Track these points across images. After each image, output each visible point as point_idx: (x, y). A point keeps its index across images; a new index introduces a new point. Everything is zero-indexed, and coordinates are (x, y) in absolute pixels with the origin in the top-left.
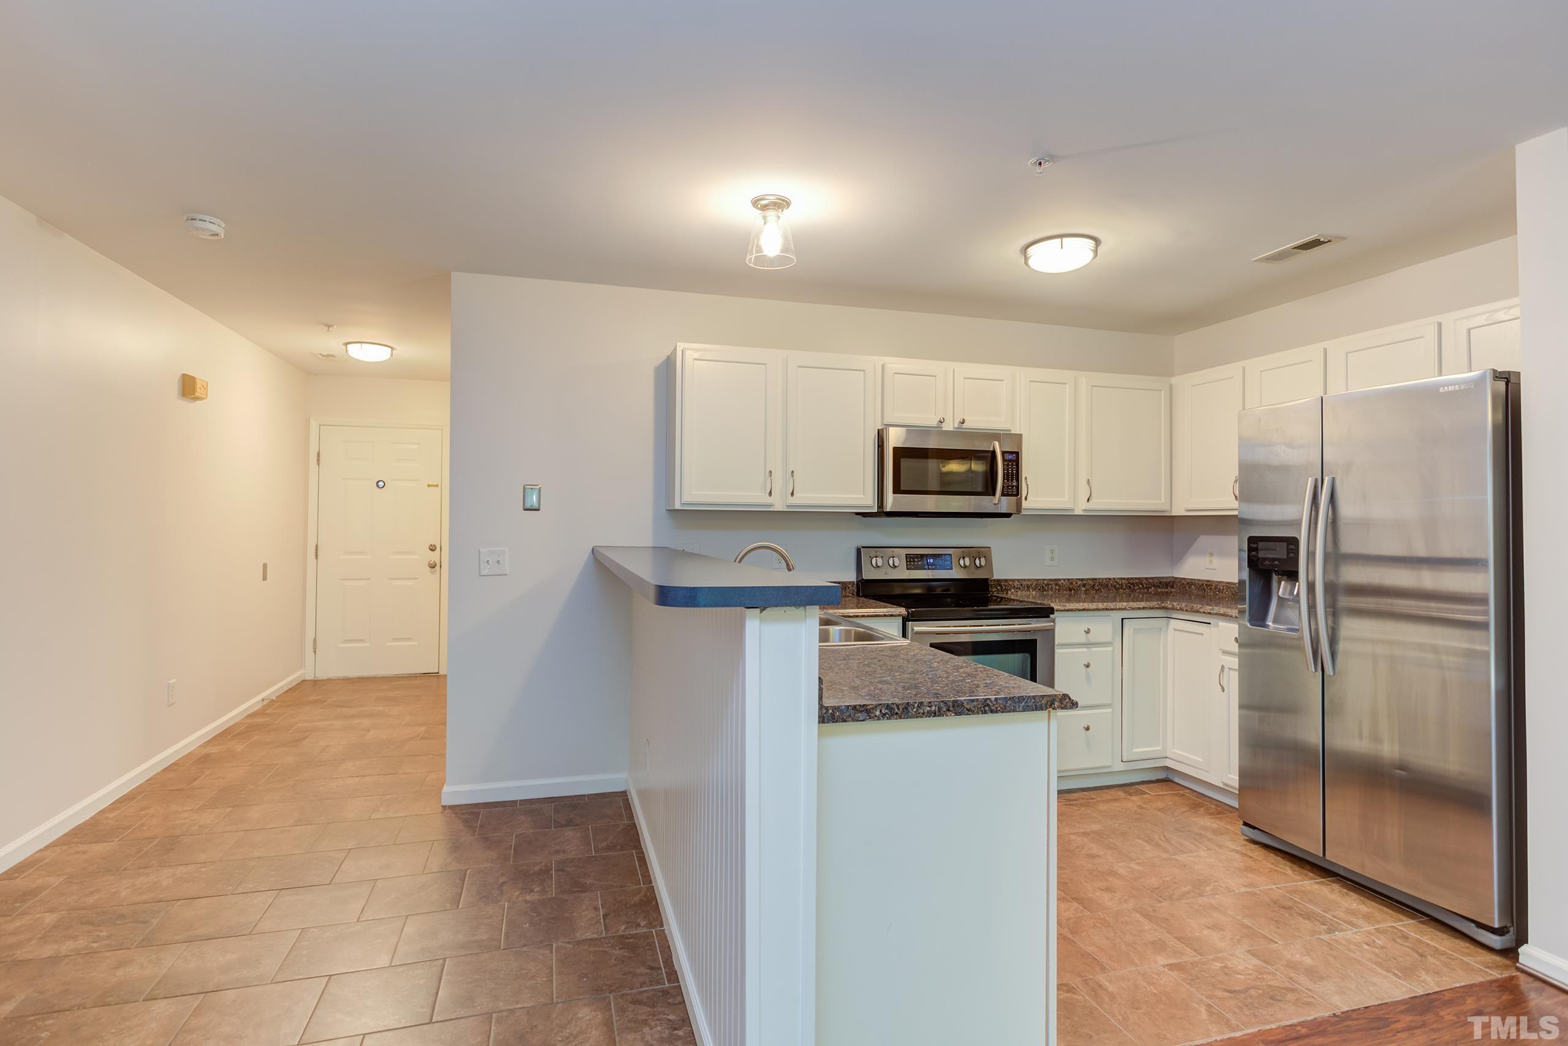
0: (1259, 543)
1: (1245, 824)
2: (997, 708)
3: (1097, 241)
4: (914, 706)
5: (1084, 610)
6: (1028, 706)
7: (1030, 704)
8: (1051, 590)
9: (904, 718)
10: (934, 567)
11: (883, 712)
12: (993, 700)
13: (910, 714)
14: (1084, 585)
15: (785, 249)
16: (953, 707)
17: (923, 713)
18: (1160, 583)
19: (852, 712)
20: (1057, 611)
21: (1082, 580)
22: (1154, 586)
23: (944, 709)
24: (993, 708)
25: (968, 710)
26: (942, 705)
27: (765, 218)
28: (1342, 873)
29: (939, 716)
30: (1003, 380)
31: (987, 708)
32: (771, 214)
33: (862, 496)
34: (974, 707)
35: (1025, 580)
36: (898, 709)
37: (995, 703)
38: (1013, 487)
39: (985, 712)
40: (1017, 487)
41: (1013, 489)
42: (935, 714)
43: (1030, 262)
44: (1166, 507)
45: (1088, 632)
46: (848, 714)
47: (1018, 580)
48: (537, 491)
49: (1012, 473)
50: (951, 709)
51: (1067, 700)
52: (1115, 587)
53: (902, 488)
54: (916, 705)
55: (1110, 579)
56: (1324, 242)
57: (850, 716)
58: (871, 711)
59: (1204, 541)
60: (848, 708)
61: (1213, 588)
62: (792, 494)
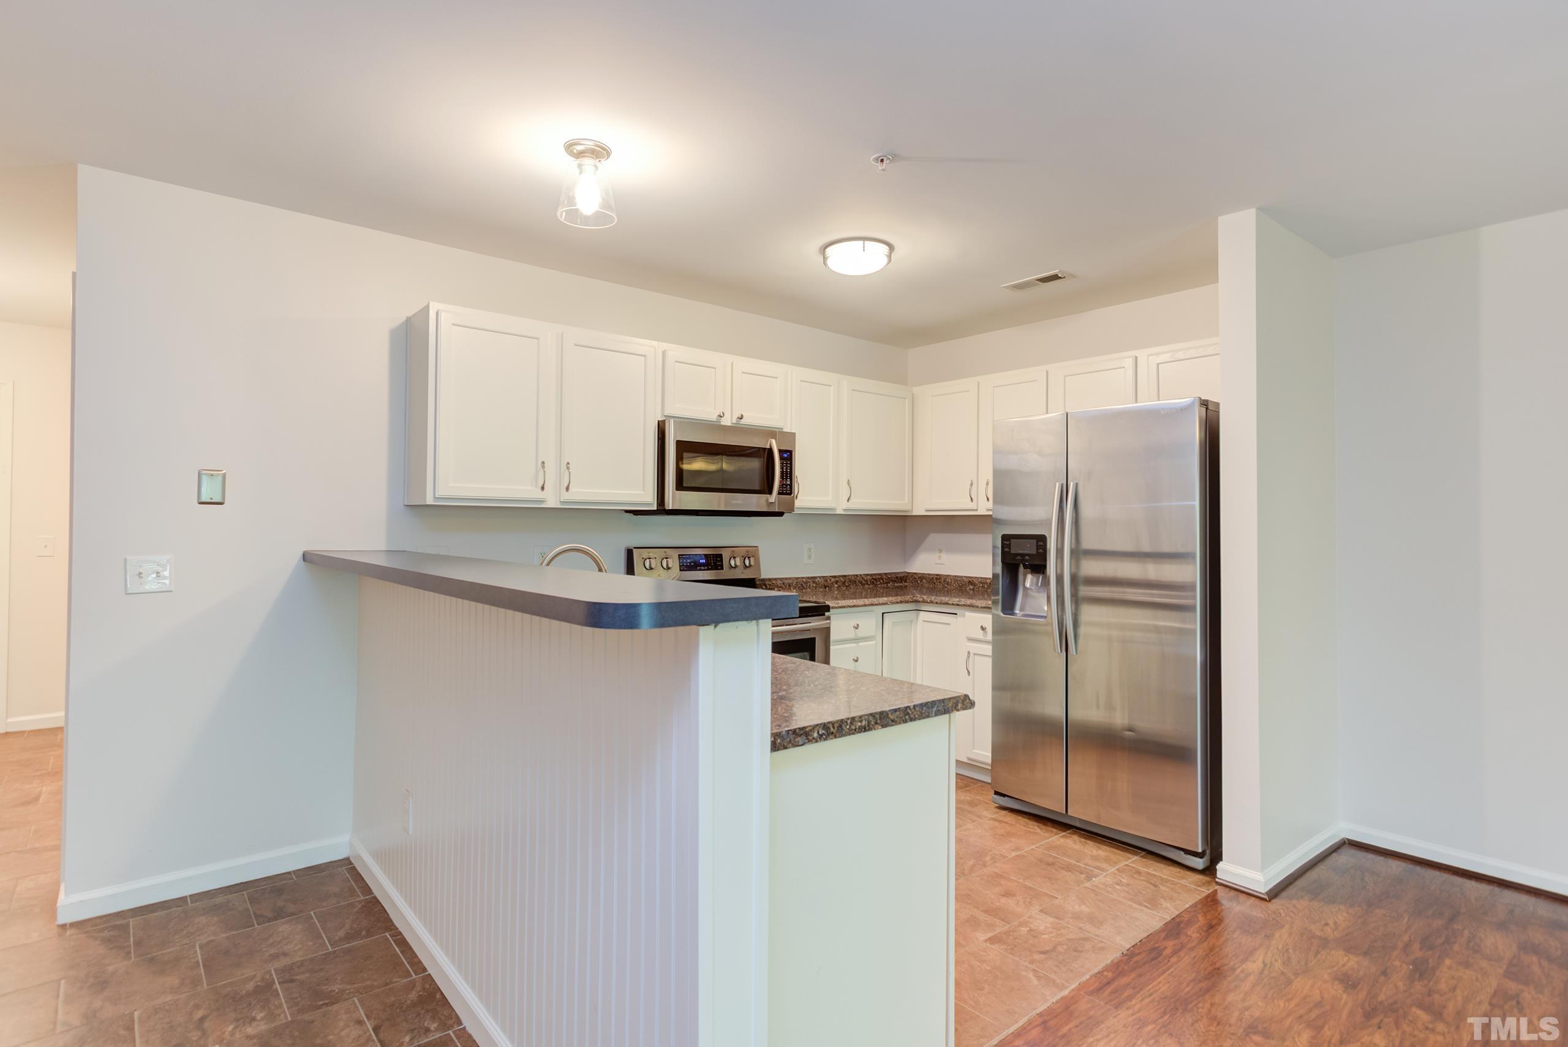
0: (1012, 540)
1: (996, 793)
2: (915, 716)
3: (891, 247)
4: (847, 722)
5: (854, 606)
6: (939, 710)
7: (940, 708)
8: (810, 588)
9: (839, 737)
10: (706, 568)
11: (820, 733)
12: (912, 707)
13: (844, 732)
14: (837, 582)
15: (606, 205)
16: (880, 719)
17: (855, 730)
18: (897, 577)
19: (792, 737)
20: (833, 608)
21: (835, 577)
22: (892, 581)
23: (873, 723)
24: (912, 716)
25: (893, 721)
26: (871, 718)
27: (580, 166)
28: (1078, 825)
29: (869, 730)
30: (777, 378)
31: (907, 717)
32: (588, 162)
33: (642, 492)
34: (897, 717)
35: (786, 579)
36: (834, 728)
37: (913, 710)
38: (787, 485)
39: (905, 721)
40: (791, 485)
41: (787, 489)
42: (865, 728)
43: (829, 262)
44: (908, 508)
45: (856, 627)
46: (789, 739)
47: (781, 579)
48: (220, 478)
49: (787, 471)
50: (879, 721)
51: (968, 701)
52: (861, 583)
53: (685, 485)
54: (849, 722)
55: (857, 576)
56: (1061, 278)
57: (790, 742)
58: (810, 733)
59: (934, 538)
60: (789, 733)
61: (942, 581)
62: (567, 489)
